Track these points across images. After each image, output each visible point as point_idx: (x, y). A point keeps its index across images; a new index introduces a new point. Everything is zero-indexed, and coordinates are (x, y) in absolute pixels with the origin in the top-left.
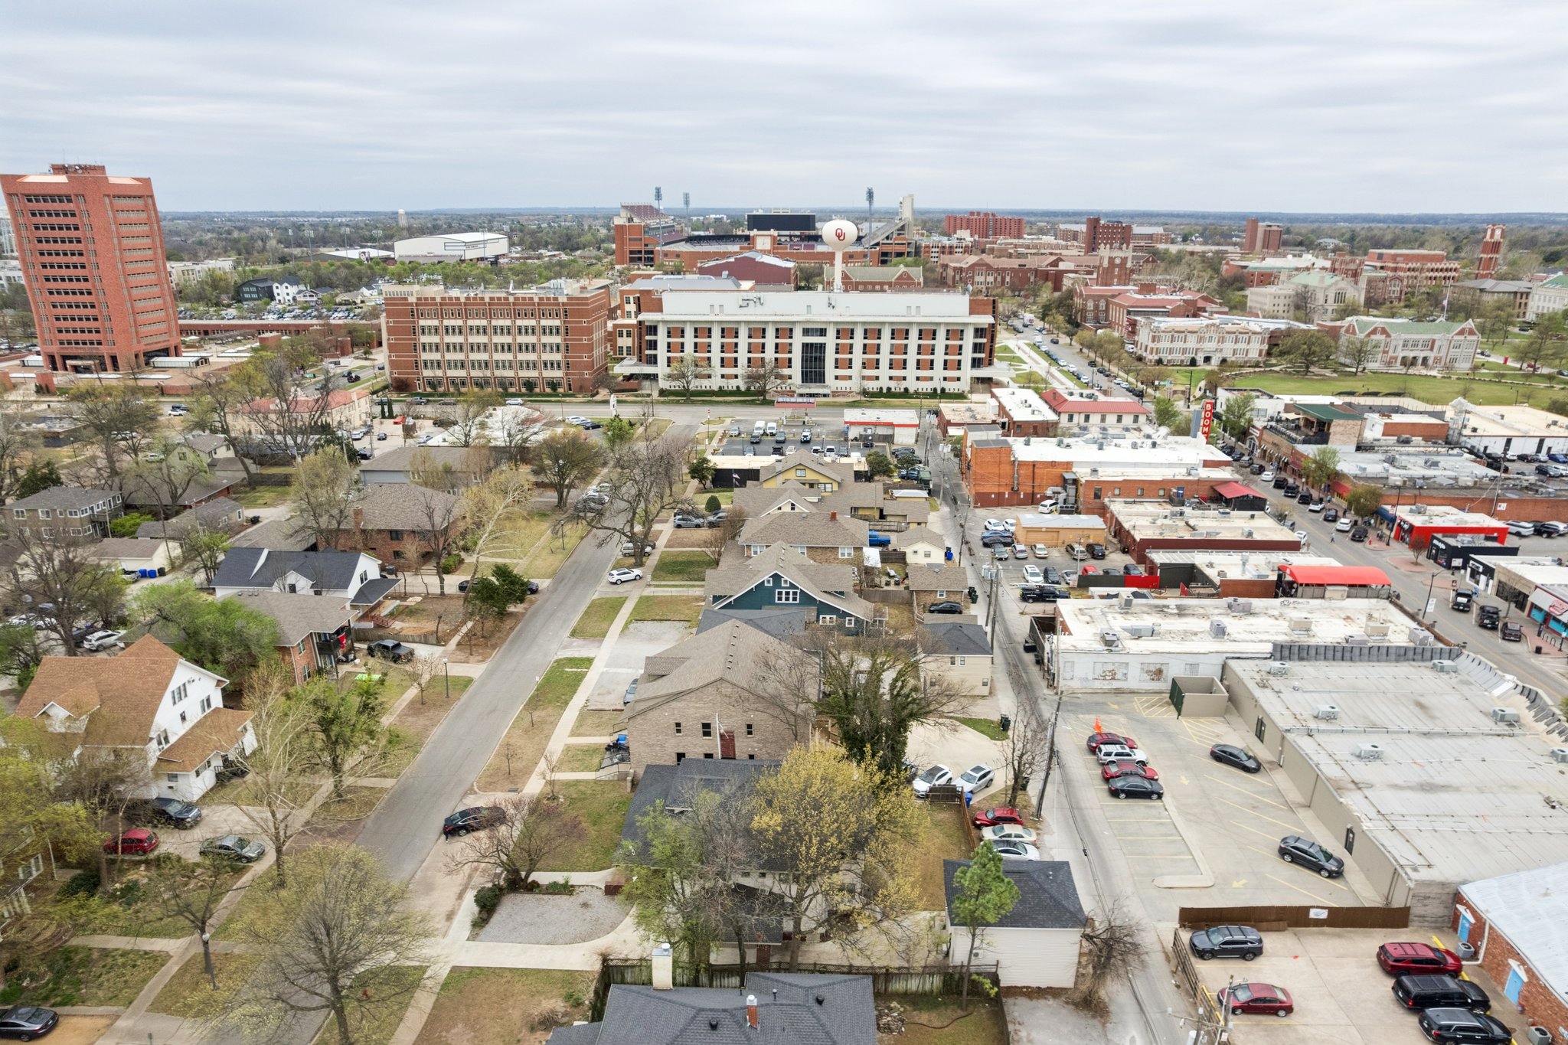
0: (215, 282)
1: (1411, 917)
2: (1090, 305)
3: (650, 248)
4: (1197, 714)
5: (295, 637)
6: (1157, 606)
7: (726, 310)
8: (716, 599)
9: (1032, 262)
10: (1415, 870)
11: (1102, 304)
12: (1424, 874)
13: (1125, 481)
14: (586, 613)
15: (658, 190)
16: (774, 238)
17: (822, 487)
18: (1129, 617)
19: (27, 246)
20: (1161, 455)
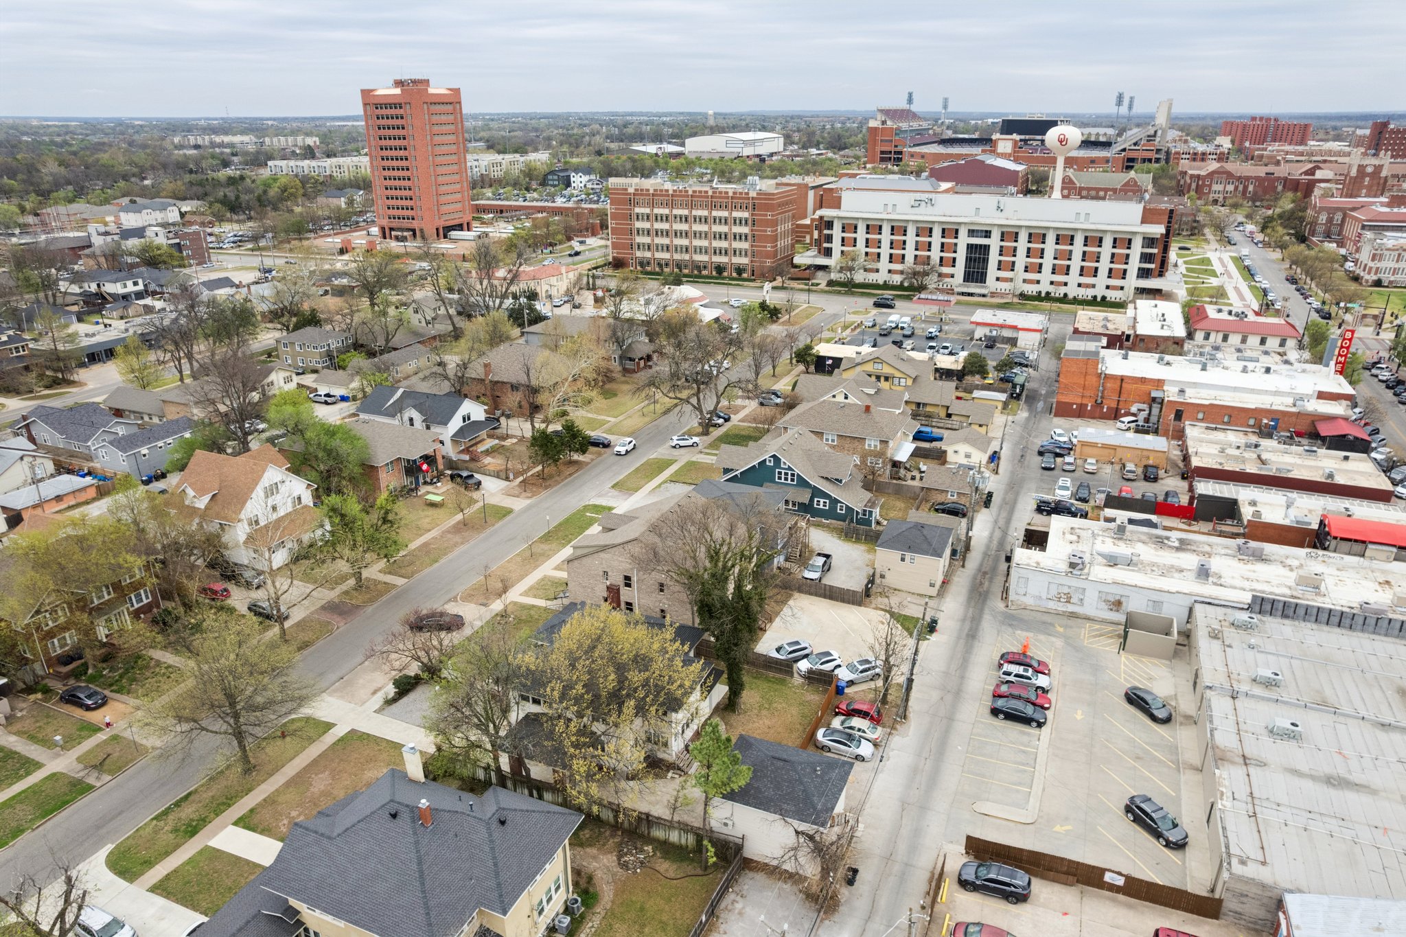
0: (529, 173)
1: (1224, 910)
2: (1323, 218)
3: (899, 149)
4: (1141, 653)
5: (381, 458)
6: (1158, 537)
7: (898, 209)
8: (726, 471)
9: (1281, 171)
10: (1243, 862)
11: (1338, 217)
12: (1251, 871)
13: (1212, 405)
14: (637, 470)
15: (910, 95)
16: (1015, 142)
17: (896, 381)
18: (1121, 543)
19: (373, 143)
20: (1270, 382)
